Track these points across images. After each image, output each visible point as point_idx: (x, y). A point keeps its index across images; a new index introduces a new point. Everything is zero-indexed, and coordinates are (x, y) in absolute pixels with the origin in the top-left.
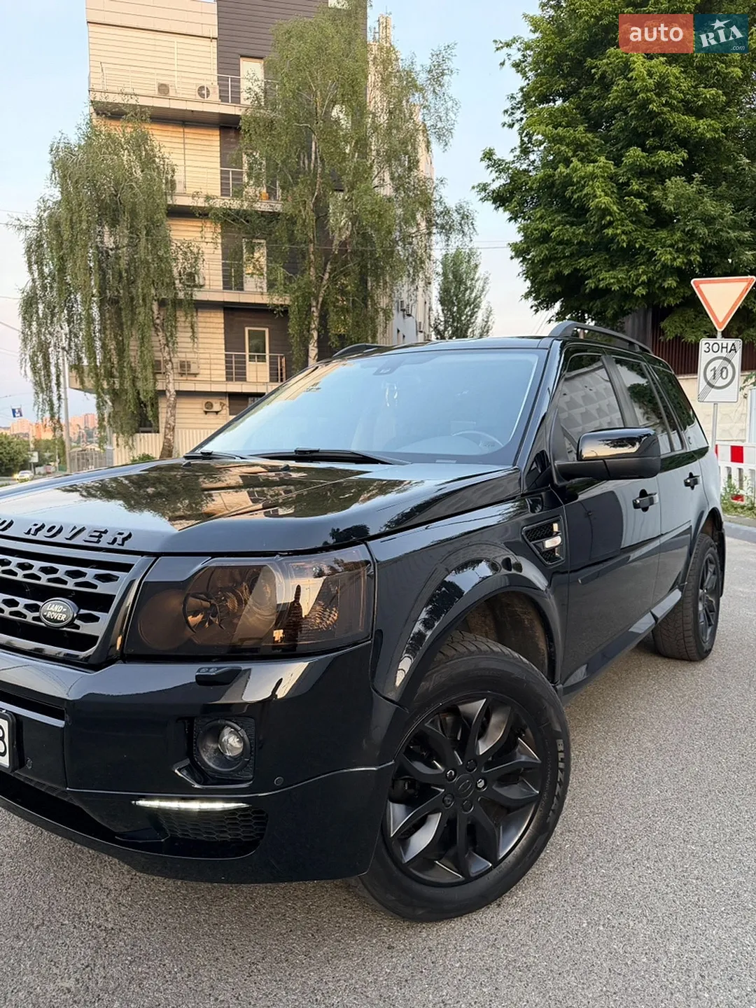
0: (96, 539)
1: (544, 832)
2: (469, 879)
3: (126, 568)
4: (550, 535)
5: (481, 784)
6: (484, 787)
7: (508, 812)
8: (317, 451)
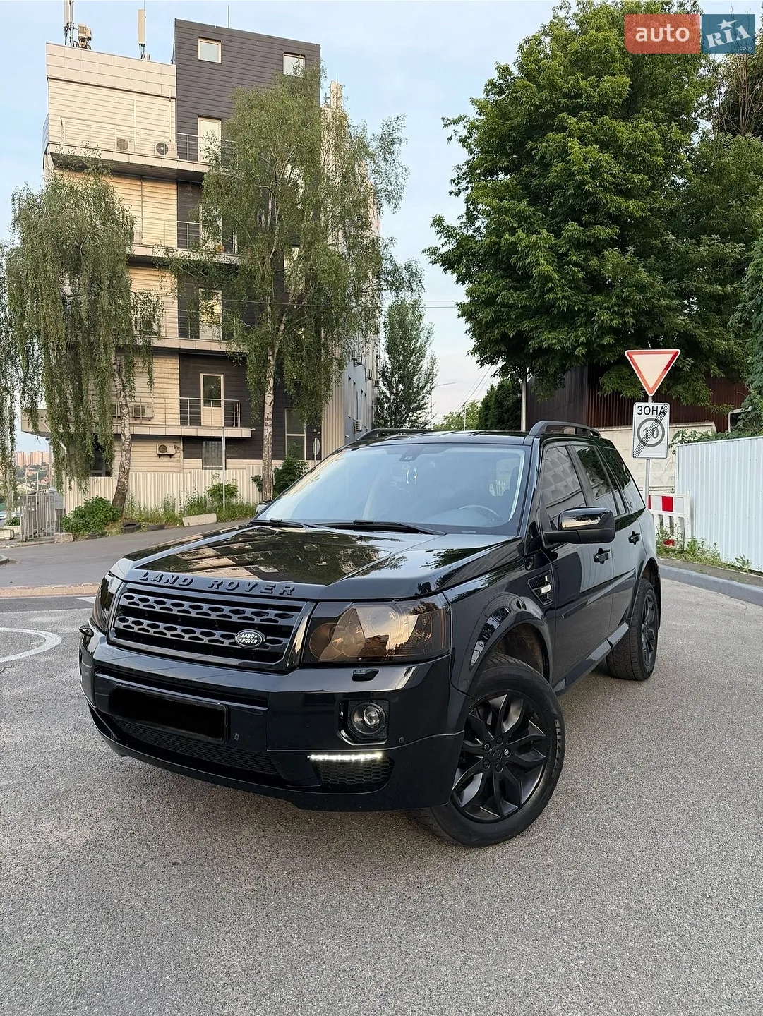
0: (271, 591)
1: (550, 784)
2: (503, 818)
3: (298, 609)
4: (544, 584)
5: (507, 753)
6: (509, 755)
7: (525, 772)
8: (372, 523)
